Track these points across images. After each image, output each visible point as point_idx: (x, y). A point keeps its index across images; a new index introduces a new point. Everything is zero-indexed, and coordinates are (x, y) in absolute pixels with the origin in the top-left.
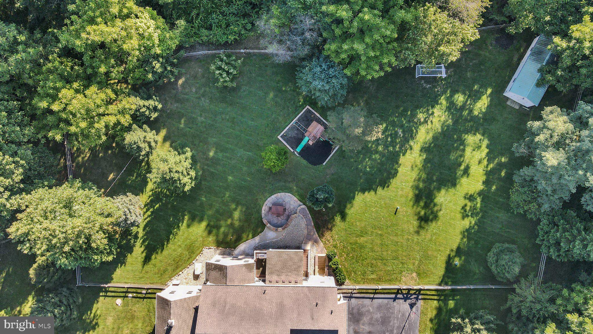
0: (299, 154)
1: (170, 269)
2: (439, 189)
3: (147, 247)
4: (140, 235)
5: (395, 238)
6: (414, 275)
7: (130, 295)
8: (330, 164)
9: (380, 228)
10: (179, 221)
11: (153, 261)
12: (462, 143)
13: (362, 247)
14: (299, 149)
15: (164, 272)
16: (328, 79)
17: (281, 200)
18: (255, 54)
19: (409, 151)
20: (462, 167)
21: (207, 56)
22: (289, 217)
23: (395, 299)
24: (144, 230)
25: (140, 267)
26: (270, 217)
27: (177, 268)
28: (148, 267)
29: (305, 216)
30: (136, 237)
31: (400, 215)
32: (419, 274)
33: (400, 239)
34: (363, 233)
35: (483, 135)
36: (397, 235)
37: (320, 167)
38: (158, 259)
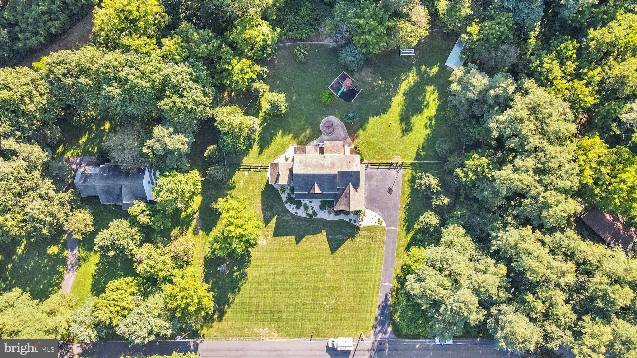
0: (339, 96)
1: (273, 156)
2: (413, 115)
3: (260, 146)
4: (257, 140)
5: (390, 139)
6: (399, 156)
7: (252, 170)
8: (355, 102)
9: (382, 134)
10: (277, 131)
11: (264, 152)
12: (425, 90)
13: (372, 143)
14: (339, 94)
15: (270, 157)
16: (354, 55)
17: (330, 120)
18: (315, 44)
19: (397, 95)
20: (425, 104)
21: (290, 46)
22: (334, 128)
23: (389, 169)
24: (258, 136)
25: (257, 156)
26: (324, 128)
27: (276, 155)
28: (261, 156)
29: (343, 128)
30: (254, 140)
31: (392, 127)
32: (401, 156)
33: (392, 139)
34: (373, 136)
35: (435, 86)
36: (390, 137)
37: (350, 103)
38: (266, 152)
